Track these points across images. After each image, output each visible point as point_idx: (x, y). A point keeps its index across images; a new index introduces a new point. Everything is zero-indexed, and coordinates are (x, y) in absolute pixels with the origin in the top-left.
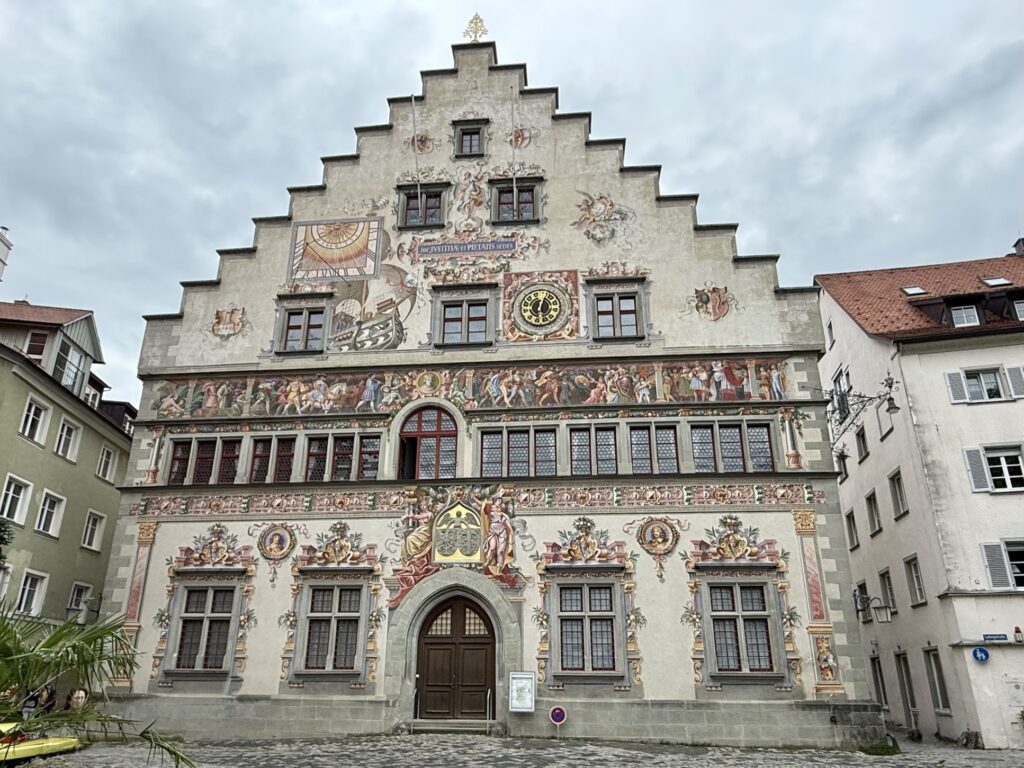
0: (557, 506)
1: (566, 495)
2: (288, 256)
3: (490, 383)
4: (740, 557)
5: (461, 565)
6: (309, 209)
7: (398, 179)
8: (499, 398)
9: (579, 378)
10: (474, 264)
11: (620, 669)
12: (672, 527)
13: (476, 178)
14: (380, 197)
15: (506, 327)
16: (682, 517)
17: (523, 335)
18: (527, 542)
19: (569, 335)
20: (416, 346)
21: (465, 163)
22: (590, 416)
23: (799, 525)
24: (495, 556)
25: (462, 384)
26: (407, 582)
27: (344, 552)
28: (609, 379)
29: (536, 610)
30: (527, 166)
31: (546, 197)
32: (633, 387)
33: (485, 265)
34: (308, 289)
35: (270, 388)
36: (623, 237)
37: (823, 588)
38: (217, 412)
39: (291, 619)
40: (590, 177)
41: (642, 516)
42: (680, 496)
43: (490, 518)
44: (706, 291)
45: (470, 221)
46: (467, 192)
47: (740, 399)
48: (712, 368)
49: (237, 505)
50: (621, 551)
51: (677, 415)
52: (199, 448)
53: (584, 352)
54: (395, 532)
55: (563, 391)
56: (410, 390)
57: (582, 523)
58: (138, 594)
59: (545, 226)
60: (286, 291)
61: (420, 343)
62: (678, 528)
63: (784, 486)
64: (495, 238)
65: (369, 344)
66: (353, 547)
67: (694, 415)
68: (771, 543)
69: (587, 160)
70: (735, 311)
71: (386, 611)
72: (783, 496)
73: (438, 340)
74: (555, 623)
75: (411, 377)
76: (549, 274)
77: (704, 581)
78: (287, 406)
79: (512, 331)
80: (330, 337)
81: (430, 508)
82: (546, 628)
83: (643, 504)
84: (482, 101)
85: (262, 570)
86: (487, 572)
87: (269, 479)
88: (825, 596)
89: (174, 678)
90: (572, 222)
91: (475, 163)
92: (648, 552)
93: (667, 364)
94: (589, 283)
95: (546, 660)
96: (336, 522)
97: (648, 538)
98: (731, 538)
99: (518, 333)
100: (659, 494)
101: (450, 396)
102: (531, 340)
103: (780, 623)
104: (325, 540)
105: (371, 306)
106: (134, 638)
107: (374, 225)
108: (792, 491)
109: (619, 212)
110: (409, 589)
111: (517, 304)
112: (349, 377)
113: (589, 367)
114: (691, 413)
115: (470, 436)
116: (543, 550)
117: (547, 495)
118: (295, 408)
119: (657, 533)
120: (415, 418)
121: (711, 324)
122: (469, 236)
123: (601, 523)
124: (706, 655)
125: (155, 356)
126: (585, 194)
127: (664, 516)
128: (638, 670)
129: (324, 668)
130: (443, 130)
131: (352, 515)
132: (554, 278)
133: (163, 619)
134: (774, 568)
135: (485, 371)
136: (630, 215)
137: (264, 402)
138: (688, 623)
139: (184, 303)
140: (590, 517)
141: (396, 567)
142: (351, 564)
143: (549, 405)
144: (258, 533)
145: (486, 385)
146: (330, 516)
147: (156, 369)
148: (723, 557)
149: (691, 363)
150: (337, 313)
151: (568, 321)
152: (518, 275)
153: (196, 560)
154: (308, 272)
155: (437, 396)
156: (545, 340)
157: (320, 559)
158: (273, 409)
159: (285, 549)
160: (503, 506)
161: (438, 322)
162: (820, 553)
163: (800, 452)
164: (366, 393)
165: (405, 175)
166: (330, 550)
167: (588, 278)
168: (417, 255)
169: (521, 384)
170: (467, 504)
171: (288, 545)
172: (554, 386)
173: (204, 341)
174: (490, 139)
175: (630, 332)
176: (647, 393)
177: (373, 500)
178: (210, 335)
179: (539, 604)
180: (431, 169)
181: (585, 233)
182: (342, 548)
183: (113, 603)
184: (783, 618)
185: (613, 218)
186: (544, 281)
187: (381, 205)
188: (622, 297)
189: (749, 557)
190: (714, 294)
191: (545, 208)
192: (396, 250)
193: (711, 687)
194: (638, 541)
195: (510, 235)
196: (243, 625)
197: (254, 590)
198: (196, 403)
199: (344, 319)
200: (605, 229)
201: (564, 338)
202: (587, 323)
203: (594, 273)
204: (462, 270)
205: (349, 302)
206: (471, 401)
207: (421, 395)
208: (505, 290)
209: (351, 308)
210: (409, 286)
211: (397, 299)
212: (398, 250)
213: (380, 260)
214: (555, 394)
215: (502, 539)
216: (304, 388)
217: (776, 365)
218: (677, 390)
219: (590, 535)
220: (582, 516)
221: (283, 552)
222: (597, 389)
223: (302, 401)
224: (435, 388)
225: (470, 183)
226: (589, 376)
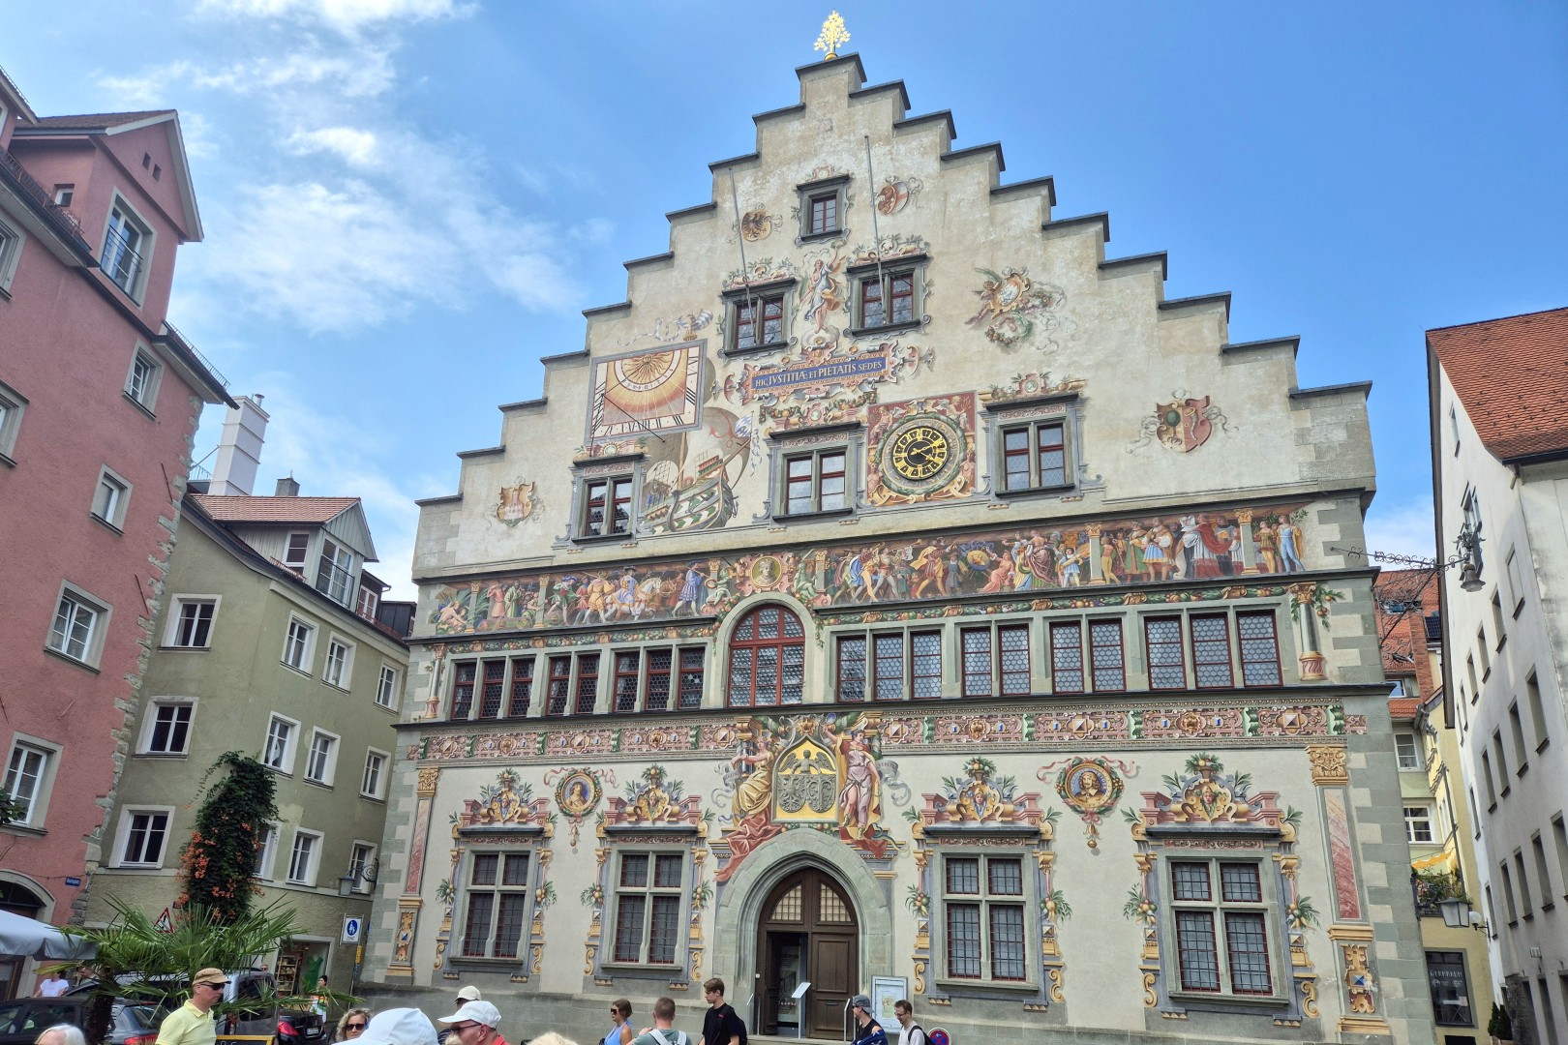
0: (941, 743)
1: (954, 726)
2: (585, 405)
3: (848, 568)
4: (1220, 818)
5: (810, 824)
6: (611, 337)
7: (725, 282)
8: (860, 589)
9: (975, 555)
10: (827, 396)
11: (1033, 980)
12: (1111, 772)
13: (830, 267)
14: (702, 311)
15: (871, 486)
16: (1126, 758)
17: (894, 495)
18: (900, 793)
19: (961, 491)
20: (749, 521)
21: (815, 247)
22: (990, 609)
23: (1319, 769)
24: (855, 813)
25: (809, 571)
26: (740, 847)
27: (660, 806)
28: (1019, 553)
29: (912, 890)
30: (904, 240)
31: (930, 284)
32: (1054, 563)
33: (842, 397)
34: (611, 451)
35: (567, 589)
36: (1046, 334)
37: (1358, 870)
38: (505, 623)
39: (597, 894)
40: (996, 245)
41: (1064, 757)
42: (1124, 727)
43: (849, 758)
44: (1174, 406)
45: (822, 333)
46: (818, 290)
47: (1225, 574)
48: (1179, 527)
49: (531, 744)
50: (1033, 808)
51: (1122, 603)
52: (485, 670)
53: (983, 515)
54: (724, 779)
55: (951, 574)
56: (742, 584)
57: (976, 767)
58: (419, 860)
59: (928, 329)
60: (584, 455)
61: (755, 516)
62: (1120, 773)
63: (1295, 708)
64: (857, 355)
65: (689, 521)
66: (671, 799)
67: (1148, 602)
68: (1270, 797)
69: (992, 220)
70: (1222, 434)
71: (713, 886)
72: (1292, 724)
73: (778, 511)
74: (938, 908)
75: (743, 565)
76: (932, 402)
77: (1162, 854)
78: (588, 613)
79: (879, 489)
80: (640, 515)
81: (769, 746)
82: (926, 916)
83: (1066, 738)
84: (839, 149)
85: (561, 831)
86: (844, 835)
87: (567, 711)
88: (1361, 881)
89: (462, 968)
90: (967, 317)
91: (828, 245)
92: (1074, 810)
93: (1107, 526)
94: (992, 409)
95: (926, 961)
97: (1075, 787)
98: (1205, 789)
99: (887, 493)
100: (1091, 722)
101: (794, 590)
102: (905, 502)
103: (1283, 922)
104: (636, 790)
105: (691, 470)
106: (415, 915)
107: (694, 352)
108: (1308, 715)
109: (1040, 295)
110: (743, 858)
111: (887, 450)
112: (664, 569)
113: (989, 537)
114: (1144, 598)
115: (822, 645)
116: (921, 805)
117: (927, 727)
118: (598, 615)
119: (1088, 780)
120: (749, 622)
121: (1183, 457)
122: (820, 355)
123: (1004, 766)
124: (1163, 966)
125: (431, 553)
126: (988, 272)
127: (1098, 756)
128: (1058, 983)
129: (637, 961)
130: (785, 201)
131: (669, 757)
132: (939, 408)
133: (447, 892)
134: (1274, 836)
135: (840, 551)
136: (1057, 297)
137: (559, 607)
138: (1136, 917)
139: (462, 481)
140: (988, 758)
141: (730, 827)
143: (930, 596)
144: (555, 781)
145: (842, 572)
146: (642, 758)
147: (434, 569)
148: (1190, 819)
149: (1147, 522)
150: (648, 481)
151: (959, 470)
152: (888, 407)
153: (484, 817)
154: (610, 426)
156: (926, 501)
157: (630, 815)
158: (572, 616)
159: (588, 803)
160: (866, 742)
161: (778, 484)
162: (1354, 813)
163: (1325, 654)
164: (686, 591)
165: (733, 275)
166: (643, 804)
167: (990, 402)
168: (751, 389)
169: (891, 567)
170: (818, 740)
171: (591, 799)
172: (938, 569)
173: (487, 529)
174: (851, 205)
175: (1052, 480)
176: (1076, 571)
177: (696, 736)
178: (494, 521)
179: (916, 881)
180: (769, 262)
181: (987, 334)
182: (657, 801)
183: (392, 871)
184: (1288, 914)
185: (1030, 305)
186: (925, 413)
187: (703, 323)
188: (1043, 426)
189: (1234, 820)
190: (1188, 410)
191: (929, 301)
192: (723, 386)
193: (1170, 1013)
194: (1060, 793)
195: (877, 348)
196: (540, 903)
197: (551, 857)
198: (480, 613)
199: (658, 489)
200: (1018, 323)
201: (953, 496)
202: (987, 472)
203: (1000, 394)
204: (811, 407)
205: (663, 465)
206: (823, 596)
207: (756, 589)
208: (870, 431)
209: (666, 473)
210: (740, 436)
211: (724, 456)
212: (725, 387)
213: (701, 402)
214: (939, 581)
215: (865, 790)
216: (608, 587)
217: (1287, 516)
218: (1122, 565)
219: (989, 785)
220: (976, 757)
221: (585, 806)
222: (1000, 570)
223: (607, 604)
224: (774, 580)
225: (822, 276)
226: (988, 550)
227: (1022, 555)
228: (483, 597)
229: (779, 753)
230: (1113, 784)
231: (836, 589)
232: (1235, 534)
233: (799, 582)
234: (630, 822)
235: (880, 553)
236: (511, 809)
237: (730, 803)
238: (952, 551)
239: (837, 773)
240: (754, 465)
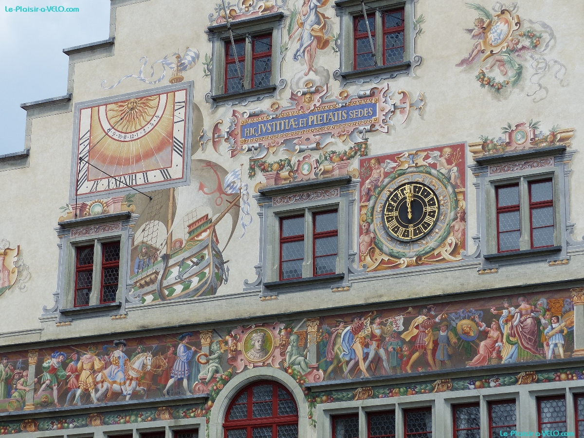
2: (70, 158)
3: (340, 340)
6: (94, 80)
7: (211, 16)
8: (352, 363)
9: (464, 324)
10: (317, 148)
14: (188, 49)
15: (363, 248)
17: (386, 258)
19: (451, 254)
20: (241, 288)
22: (478, 383)
25: (302, 344)
28: (507, 321)
31: (421, 21)
32: (540, 333)
33: (333, 148)
34: (97, 210)
35: (56, 366)
36: (535, 79)
45: (312, 75)
46: (307, 26)
53: (472, 280)
55: (441, 347)
56: (234, 359)
59: (419, 71)
60: (70, 215)
61: (246, 283)
64: (347, 101)
65: (179, 288)
73: (272, 277)
75: (235, 338)
76: (424, 154)
78: (79, 393)
80: (129, 282)
94: (482, 164)
99: (379, 257)
101: (286, 365)
102: (397, 266)
105: (180, 231)
107: (180, 96)
109: (530, 35)
111: (378, 208)
112: (154, 343)
113: (478, 306)
115: (314, 424)
118: (89, 395)
120: (243, 400)
122: (311, 100)
126: (478, 8)
132: (430, 161)
135: (332, 322)
136: (546, 36)
137: (49, 387)
143: (420, 370)
145: (334, 344)
150: (136, 244)
151: (450, 230)
152: (380, 160)
154: (97, 181)
156: (418, 264)
158: (63, 396)
161: (269, 247)
164: (178, 366)
165: (219, 8)
167: (480, 155)
168: (240, 139)
169: (381, 340)
172: (428, 341)
181: (478, 78)
186: (416, 166)
187: (190, 63)
188: (532, 181)
191: (419, 41)
192: (211, 135)
195: (368, 93)
200: (507, 66)
201: (444, 259)
202: (478, 232)
203: (490, 146)
204: (301, 159)
205: (152, 225)
206: (315, 371)
207: (248, 364)
208: (361, 187)
209: (155, 234)
210: (229, 192)
211: (214, 215)
212: (214, 136)
213: (189, 154)
214: (429, 353)
216: (98, 364)
222: (488, 340)
223: (98, 383)
224: (267, 353)
225: (311, 10)
226: (477, 320)
227: (510, 324)
231: (328, 364)
233: (291, 356)
235: (371, 323)
238: (442, 320)
240: (244, 225)
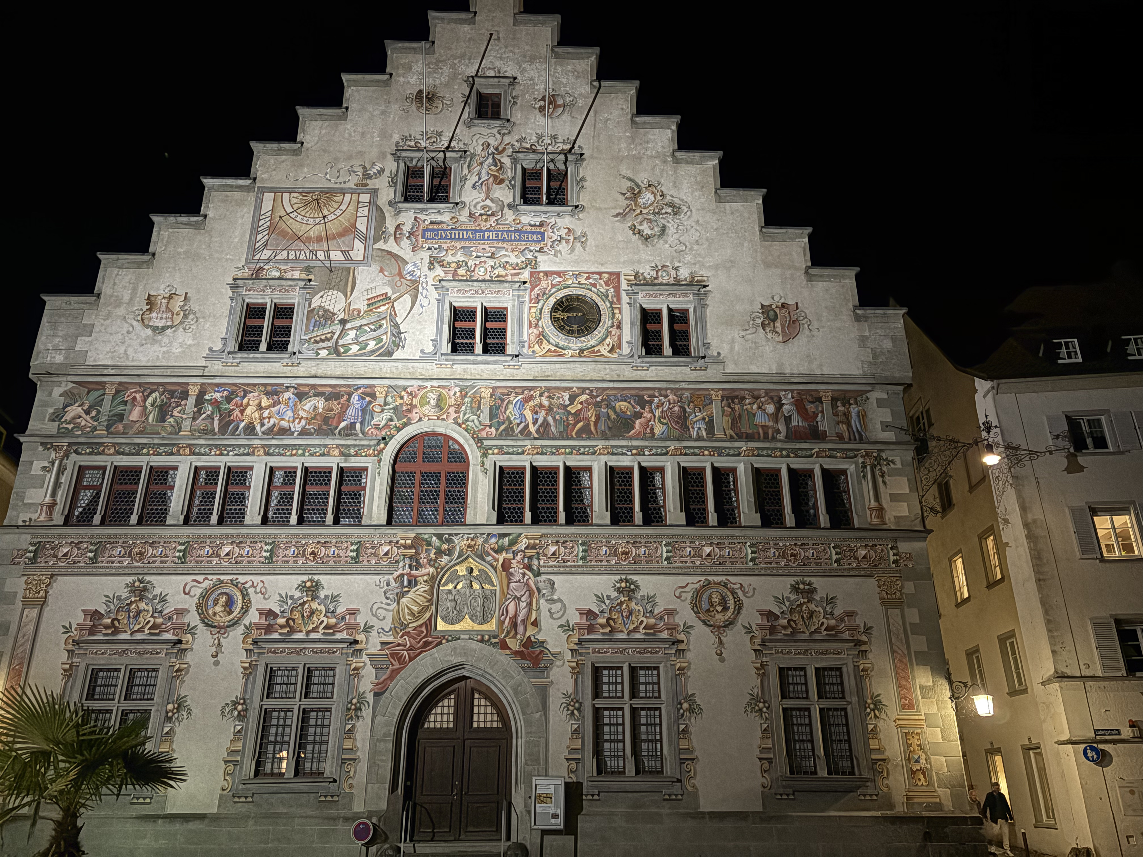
0: (593, 563)
1: (604, 549)
2: (248, 229)
3: (511, 407)
4: (816, 632)
5: (471, 637)
6: (280, 171)
8: (523, 425)
9: (621, 405)
10: (492, 257)
11: (670, 772)
12: (733, 593)
13: (497, 149)
14: (374, 164)
15: (532, 337)
16: (745, 581)
17: (553, 348)
18: (557, 606)
19: (609, 352)
20: (418, 355)
21: (483, 129)
22: (634, 451)
23: (884, 593)
24: (514, 625)
26: (399, 659)
27: (315, 618)
28: (658, 407)
29: (566, 695)
30: (560, 141)
31: (583, 179)
32: (686, 418)
33: (506, 259)
34: (275, 274)
35: (220, 399)
36: (676, 236)
37: (913, 672)
38: (144, 427)
39: (240, 707)
40: (636, 160)
41: (697, 578)
42: (743, 555)
43: (510, 576)
44: (773, 307)
45: (488, 202)
46: (485, 166)
47: (815, 438)
49: (170, 553)
50: (671, 622)
51: (739, 454)
52: (116, 477)
53: (629, 373)
54: (385, 593)
55: (602, 419)
56: (409, 411)
57: (623, 585)
59: (581, 215)
60: (244, 274)
61: (422, 351)
62: (740, 593)
63: (866, 546)
64: (520, 226)
65: (355, 348)
66: (327, 611)
67: (758, 456)
68: (851, 614)
69: (633, 139)
70: (807, 332)
71: (370, 697)
72: (865, 557)
73: (445, 349)
74: (589, 713)
75: (410, 393)
76: (586, 275)
77: (772, 662)
78: (242, 425)
79: (540, 342)
80: (303, 337)
81: (432, 563)
82: (578, 720)
83: (698, 563)
84: (504, 56)
85: (200, 642)
86: (504, 645)
87: (215, 519)
88: (915, 681)
90: (614, 212)
91: (495, 130)
92: (704, 623)
95: (577, 761)
96: (305, 578)
97: (705, 605)
98: (804, 608)
99: (547, 346)
100: (717, 551)
101: (460, 421)
102: (562, 355)
103: (863, 715)
104: (290, 602)
105: (359, 302)
107: (365, 198)
108: (875, 551)
109: (671, 205)
110: (402, 669)
111: (545, 309)
112: (328, 390)
113: (633, 392)
114: (755, 453)
115: (485, 471)
116: (575, 618)
117: (581, 549)
118: (254, 428)
119: (716, 599)
120: (414, 447)
121: (780, 346)
122: (487, 220)
123: (647, 585)
124: (775, 755)
125: (56, 349)
126: (630, 179)
127: (723, 578)
128: (692, 773)
129: (282, 775)
130: (456, 87)
131: (327, 570)
132: (591, 281)
134: (855, 645)
135: (504, 390)
136: (685, 209)
137: (211, 417)
138: (754, 714)
140: (634, 578)
141: (390, 639)
142: (324, 634)
144: (197, 592)
145: (506, 409)
146: (297, 570)
147: (58, 367)
148: (795, 632)
149: (755, 393)
150: (312, 306)
151: (608, 334)
152: (547, 274)
153: (106, 627)
154: (275, 251)
155: (443, 419)
156: (580, 356)
157: (282, 627)
159: (235, 614)
160: (526, 561)
161: (446, 326)
162: (908, 627)
163: (885, 505)
164: (351, 413)
165: (406, 139)
166: (297, 615)
167: (633, 283)
168: (420, 239)
169: (550, 409)
170: (480, 557)
171: (238, 610)
172: (591, 414)
173: (128, 332)
174: (515, 103)
176: (702, 426)
177: (357, 551)
178: (138, 325)
179: (569, 688)
180: (440, 134)
181: (630, 228)
182: (312, 613)
184: (866, 708)
185: (663, 211)
186: (579, 283)
187: (375, 174)
189: (826, 632)
190: (783, 311)
191: (581, 194)
192: (393, 232)
193: (781, 795)
194: (693, 609)
195: (538, 223)
196: (171, 718)
197: (187, 670)
198: (114, 415)
199: (323, 316)
200: (655, 224)
201: (603, 355)
202: (632, 338)
203: (641, 278)
204: (477, 263)
205: (330, 294)
206: (488, 428)
207: (422, 416)
208: (531, 292)
209: (333, 301)
210: (409, 278)
211: (393, 294)
212: (395, 232)
213: (371, 242)
214: (592, 423)
215: (525, 604)
216: (265, 402)
217: (856, 399)
218: (739, 424)
219: (634, 601)
220: (624, 577)
221: (231, 617)
222: (642, 419)
223: (264, 418)
224: (441, 410)
225: (489, 155)
226: (632, 403)
227: (660, 409)
228: (119, 400)
229: (442, 569)
230: (735, 602)
231: (500, 424)
232: (820, 409)
233: (465, 414)
234: (280, 634)
236: (141, 619)
237: (390, 616)
238: (603, 400)
239: (498, 588)
240: (422, 306)
